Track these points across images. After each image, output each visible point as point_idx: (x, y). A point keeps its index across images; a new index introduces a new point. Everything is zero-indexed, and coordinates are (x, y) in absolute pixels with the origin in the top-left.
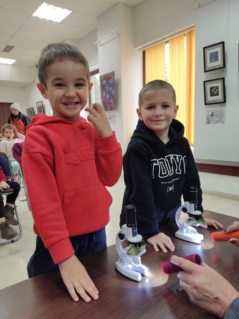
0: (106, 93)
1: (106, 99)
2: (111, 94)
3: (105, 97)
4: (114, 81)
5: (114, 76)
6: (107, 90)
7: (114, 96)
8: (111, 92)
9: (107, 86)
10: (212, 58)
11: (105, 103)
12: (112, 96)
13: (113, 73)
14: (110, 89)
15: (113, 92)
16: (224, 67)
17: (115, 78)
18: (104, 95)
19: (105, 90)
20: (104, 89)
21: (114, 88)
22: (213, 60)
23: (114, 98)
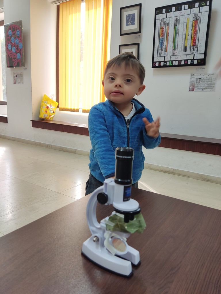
0: (12, 46)
1: (12, 53)
2: (17, 47)
3: (10, 50)
4: (21, 32)
5: (22, 27)
6: (13, 42)
7: (21, 50)
8: (18, 45)
9: (13, 38)
10: (129, 20)
11: (11, 57)
12: (19, 50)
13: (20, 23)
14: (17, 41)
15: (21, 46)
16: (140, 32)
17: (22, 28)
18: (10, 49)
19: (11, 42)
20: (9, 41)
21: (21, 41)
22: (129, 23)
23: (21, 53)
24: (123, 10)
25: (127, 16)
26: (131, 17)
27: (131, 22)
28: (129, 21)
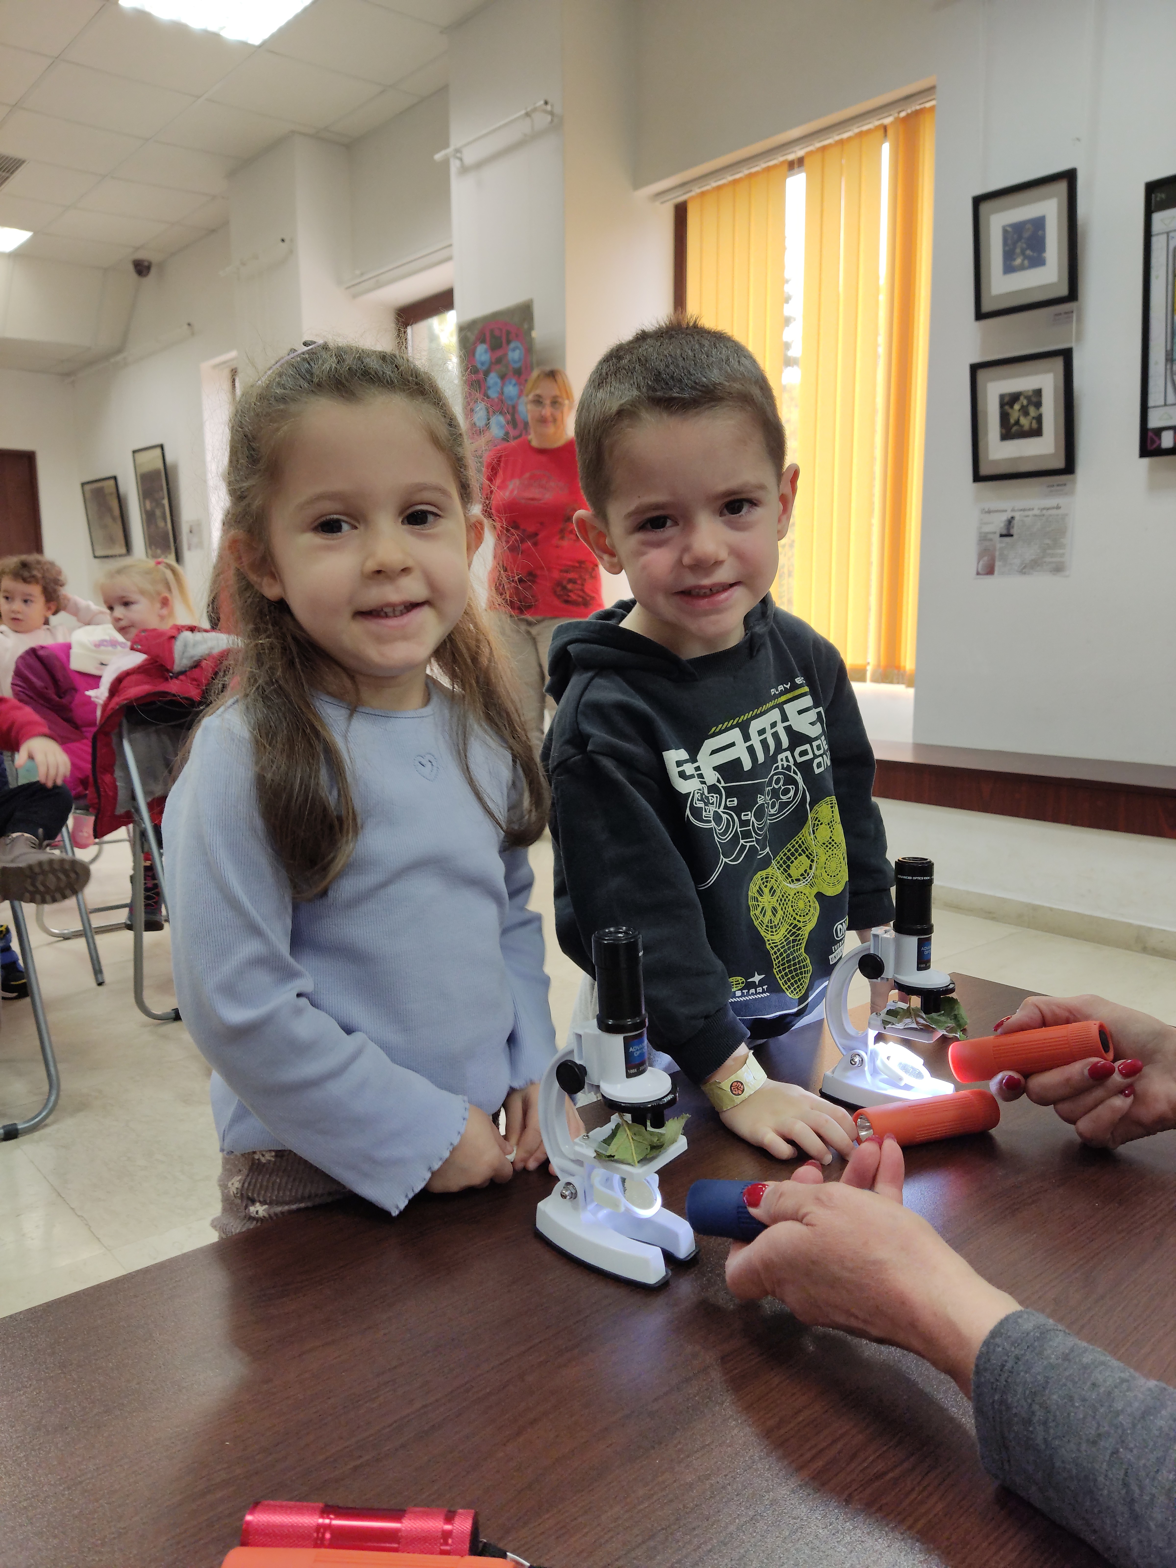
0: (491, 410)
2: (513, 415)
3: (481, 431)
4: (529, 349)
5: (531, 328)
6: (493, 394)
8: (513, 407)
9: (493, 378)
10: (1015, 248)
13: (525, 311)
14: (511, 390)
16: (1073, 294)
17: (534, 334)
18: (480, 424)
19: (486, 395)
20: (479, 389)
22: (1018, 261)
24: (984, 207)
25: (1005, 231)
26: (1026, 235)
27: (1026, 257)
28: (1018, 250)
